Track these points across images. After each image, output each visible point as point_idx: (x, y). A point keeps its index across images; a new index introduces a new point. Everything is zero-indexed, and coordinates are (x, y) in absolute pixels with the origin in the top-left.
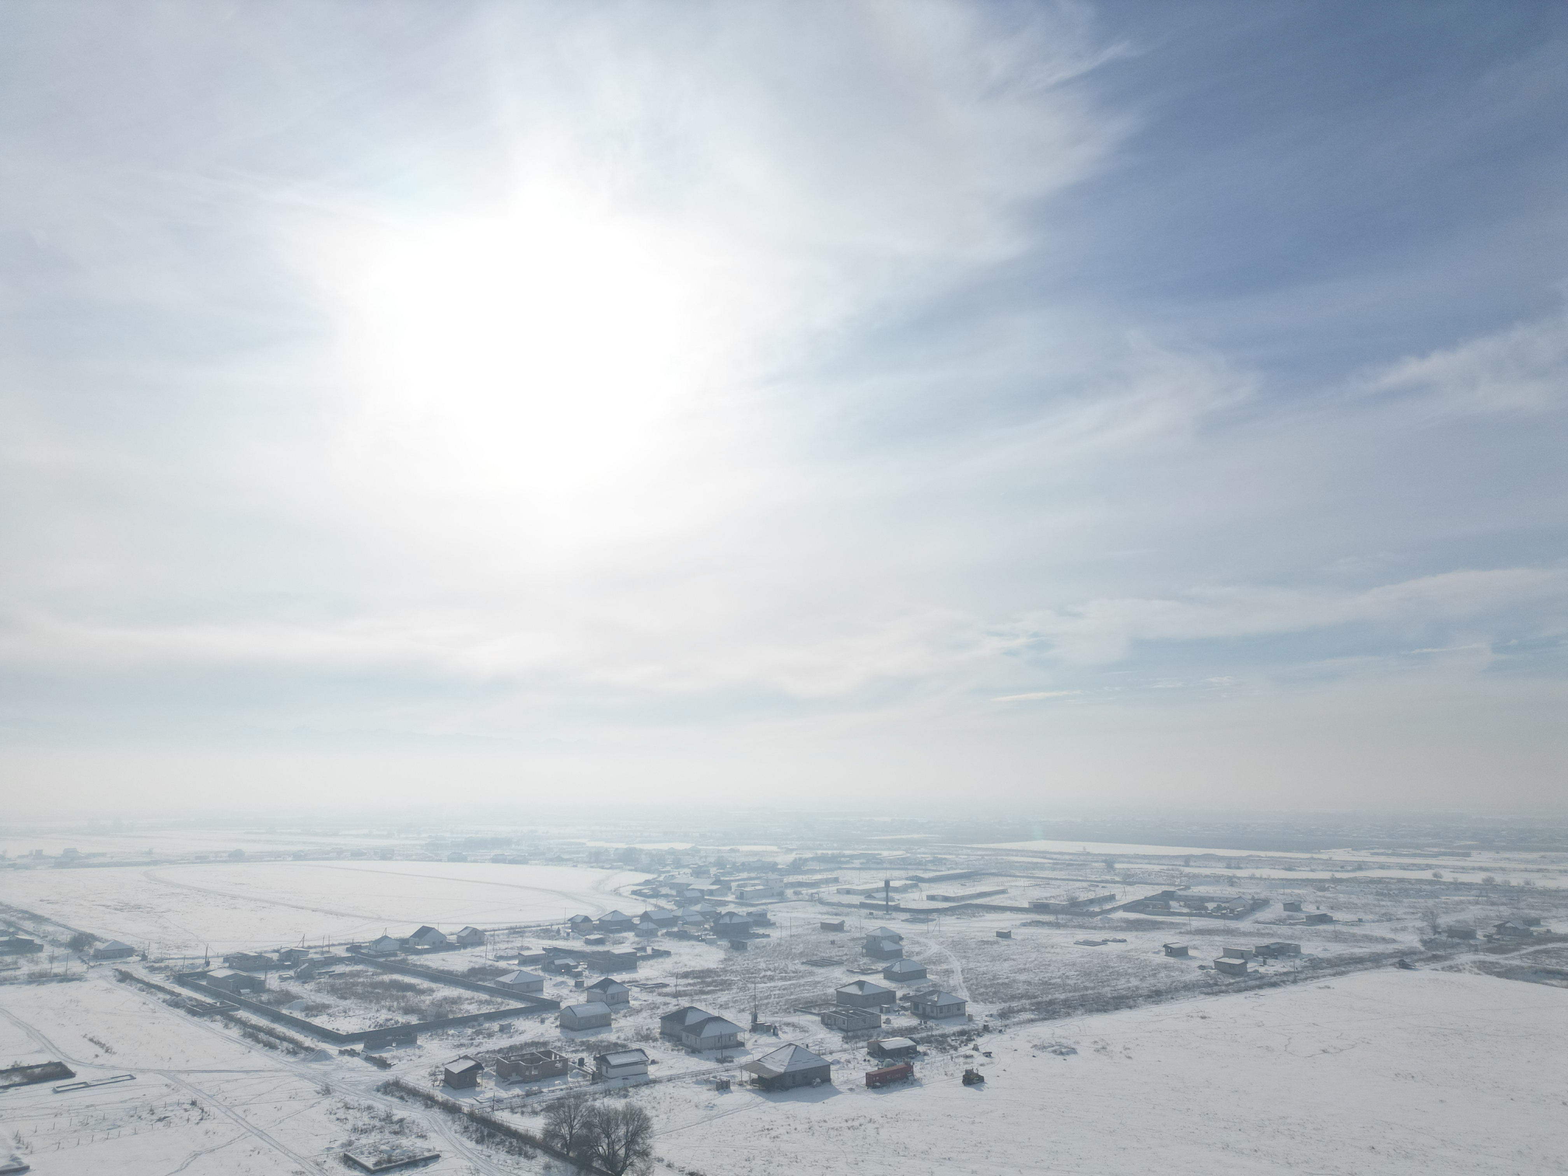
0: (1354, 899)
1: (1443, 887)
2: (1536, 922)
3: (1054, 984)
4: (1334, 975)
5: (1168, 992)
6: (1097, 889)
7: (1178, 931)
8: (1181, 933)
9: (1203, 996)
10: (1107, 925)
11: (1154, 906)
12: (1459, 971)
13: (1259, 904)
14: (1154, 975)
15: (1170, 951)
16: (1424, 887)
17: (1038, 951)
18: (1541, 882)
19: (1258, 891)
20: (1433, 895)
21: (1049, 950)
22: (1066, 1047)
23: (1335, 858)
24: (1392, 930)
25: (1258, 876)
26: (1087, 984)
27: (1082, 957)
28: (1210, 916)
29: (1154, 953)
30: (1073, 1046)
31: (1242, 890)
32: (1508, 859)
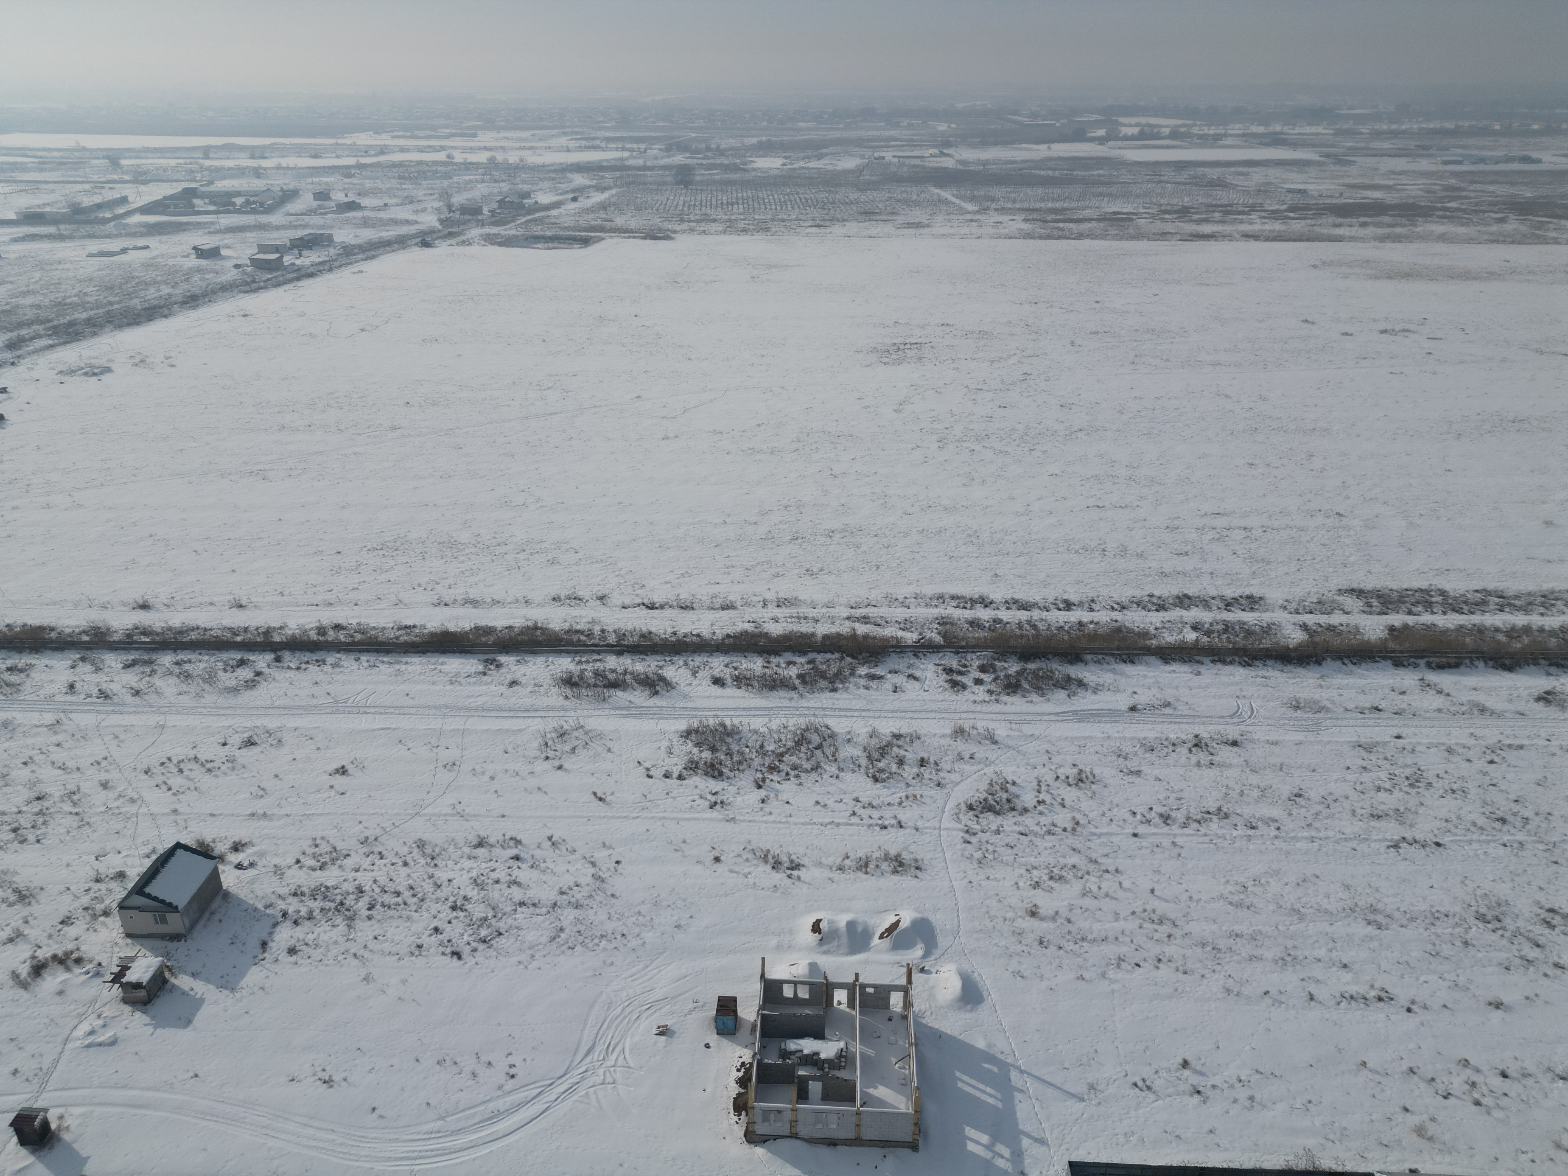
0: (379, 184)
1: (455, 167)
2: (527, 195)
3: (70, 304)
4: (366, 259)
5: (204, 295)
6: (103, 191)
7: (207, 230)
8: (209, 233)
9: (241, 295)
10: (123, 232)
11: (176, 206)
12: (470, 244)
13: (289, 196)
14: (187, 280)
15: (201, 253)
16: (439, 168)
17: (42, 269)
18: (532, 159)
19: (287, 181)
20: (447, 176)
21: (55, 266)
22: (98, 368)
23: (359, 142)
24: (414, 212)
25: (285, 165)
26: (111, 299)
27: (100, 270)
28: (239, 212)
29: (184, 256)
30: (106, 365)
31: (269, 182)
32: (507, 138)
